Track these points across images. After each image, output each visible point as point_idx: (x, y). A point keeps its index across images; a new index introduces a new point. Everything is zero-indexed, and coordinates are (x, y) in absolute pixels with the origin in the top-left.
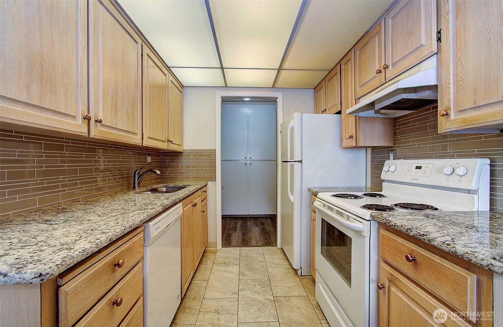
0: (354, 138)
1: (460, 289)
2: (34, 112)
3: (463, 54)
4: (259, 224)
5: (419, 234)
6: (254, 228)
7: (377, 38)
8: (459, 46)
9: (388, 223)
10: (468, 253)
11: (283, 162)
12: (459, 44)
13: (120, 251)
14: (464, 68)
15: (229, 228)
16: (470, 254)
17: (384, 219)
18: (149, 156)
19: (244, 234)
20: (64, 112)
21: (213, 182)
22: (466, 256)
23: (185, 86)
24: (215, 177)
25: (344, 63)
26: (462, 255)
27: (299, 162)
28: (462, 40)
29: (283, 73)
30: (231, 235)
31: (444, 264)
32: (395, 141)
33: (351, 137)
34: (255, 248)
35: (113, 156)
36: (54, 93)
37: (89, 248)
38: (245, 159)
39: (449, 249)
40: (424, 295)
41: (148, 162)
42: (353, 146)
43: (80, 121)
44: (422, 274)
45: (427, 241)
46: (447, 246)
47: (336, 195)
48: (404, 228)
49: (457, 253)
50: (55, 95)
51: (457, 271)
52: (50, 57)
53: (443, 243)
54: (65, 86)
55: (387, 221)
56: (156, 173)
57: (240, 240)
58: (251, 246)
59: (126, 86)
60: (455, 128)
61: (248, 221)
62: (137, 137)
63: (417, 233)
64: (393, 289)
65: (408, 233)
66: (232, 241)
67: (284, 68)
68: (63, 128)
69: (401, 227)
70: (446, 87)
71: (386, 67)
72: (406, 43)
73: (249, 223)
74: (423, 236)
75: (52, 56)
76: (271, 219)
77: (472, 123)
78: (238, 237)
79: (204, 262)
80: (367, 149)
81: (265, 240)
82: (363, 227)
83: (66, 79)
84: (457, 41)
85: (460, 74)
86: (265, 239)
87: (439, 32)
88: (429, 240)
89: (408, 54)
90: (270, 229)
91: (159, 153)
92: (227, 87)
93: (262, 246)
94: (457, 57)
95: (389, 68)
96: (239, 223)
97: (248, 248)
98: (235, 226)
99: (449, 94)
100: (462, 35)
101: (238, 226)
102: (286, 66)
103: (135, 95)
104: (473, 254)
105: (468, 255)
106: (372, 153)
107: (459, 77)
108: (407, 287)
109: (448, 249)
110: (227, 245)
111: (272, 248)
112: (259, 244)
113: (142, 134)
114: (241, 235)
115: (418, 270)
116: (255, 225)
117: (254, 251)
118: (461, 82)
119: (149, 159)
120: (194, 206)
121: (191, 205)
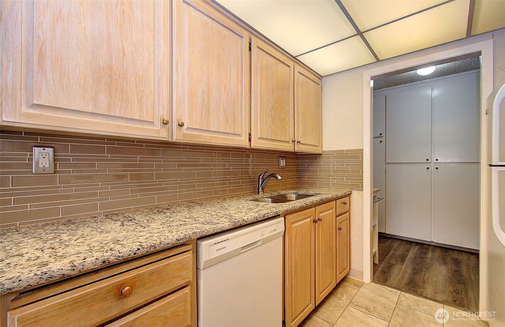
2: (104, 121)
4: (449, 260)
6: (438, 266)
13: (136, 274)
15: (393, 254)
18: (282, 159)
19: (416, 272)
20: (137, 118)
21: (359, 192)
23: (324, 76)
24: (362, 186)
30: (393, 266)
35: (235, 159)
36: (125, 102)
37: (56, 271)
38: (426, 161)
41: (282, 165)
43: (158, 126)
50: (126, 103)
52: (121, 67)
54: (139, 93)
56: (277, 178)
57: (405, 280)
58: (421, 295)
59: (223, 86)
61: (430, 252)
62: (241, 139)
66: (390, 276)
68: (136, 134)
73: (430, 255)
75: (123, 67)
78: (405, 272)
79: (339, 295)
81: (455, 294)
83: (140, 87)
86: (454, 291)
90: (471, 276)
91: (298, 155)
92: (380, 61)
93: (444, 302)
96: (413, 251)
98: (404, 254)
101: (409, 256)
103: (237, 94)
110: (381, 280)
112: (440, 297)
113: (250, 135)
114: (409, 271)
116: (441, 261)
117: (425, 307)
119: (283, 163)
120: (315, 222)
121: (309, 220)
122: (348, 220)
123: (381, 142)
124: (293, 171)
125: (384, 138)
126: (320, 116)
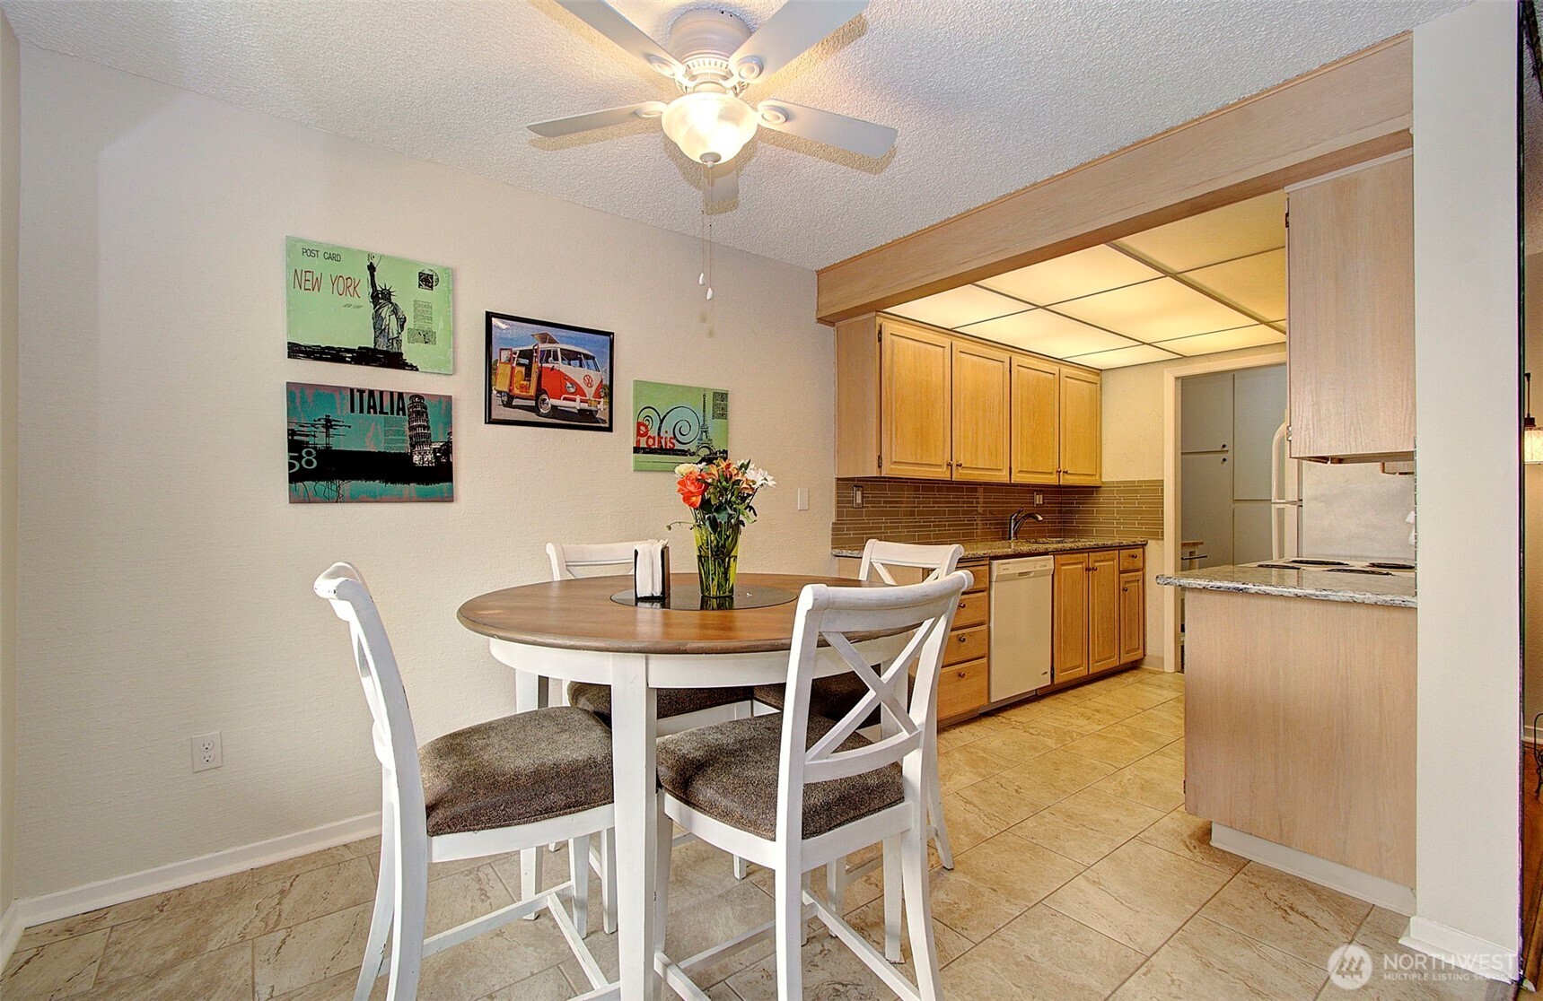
18: (1038, 495)
21: (1158, 542)
23: (1104, 371)
24: (1163, 532)
27: (1293, 503)
36: (925, 451)
41: (1036, 503)
43: (945, 468)
56: (1036, 518)
62: (1002, 474)
113: (1010, 468)
119: (1039, 499)
120: (1088, 569)
121: (1080, 566)
122: (1141, 582)
123: (1224, 460)
124: (1054, 512)
125: (1230, 453)
126: (1098, 430)
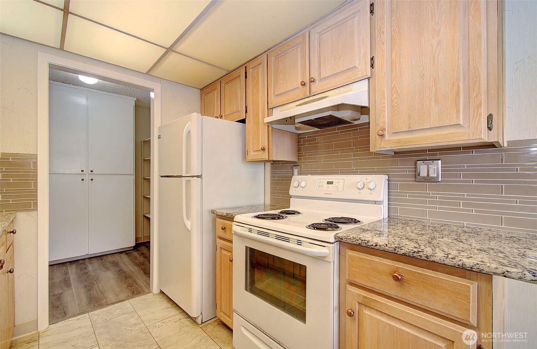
0: (267, 150)
1: (461, 299)
3: (398, 83)
4: (108, 265)
5: (413, 251)
6: (104, 273)
7: (299, 49)
8: (394, 75)
9: (365, 243)
10: (479, 264)
11: (161, 176)
12: (394, 74)
14: (399, 95)
16: (481, 264)
17: (358, 239)
19: (89, 288)
22: (477, 267)
24: (36, 204)
25: (251, 66)
26: (471, 267)
27: (198, 176)
28: (397, 71)
29: (172, 57)
30: (62, 296)
31: (440, 277)
32: (299, 156)
33: (263, 149)
34: (116, 305)
38: (81, 172)
39: (455, 263)
40: (412, 312)
42: (266, 159)
44: (410, 291)
45: (423, 258)
46: (451, 260)
47: (259, 215)
48: (390, 247)
49: (465, 265)
51: (457, 282)
53: (446, 258)
55: (363, 241)
57: (85, 300)
58: (108, 305)
60: (390, 148)
61: (89, 265)
63: (409, 250)
64: (367, 312)
65: (396, 251)
66: (67, 307)
67: (177, 50)
69: (386, 246)
70: (381, 110)
71: (312, 81)
72: (337, 61)
73: (90, 268)
74: (418, 253)
76: (127, 254)
77: (405, 145)
78: (79, 294)
80: (266, 163)
81: (130, 288)
82: (329, 252)
84: (392, 71)
85: (396, 100)
86: (128, 286)
87: (372, 59)
88: (427, 257)
89: (339, 73)
92: (63, 50)
93: (128, 298)
94: (393, 85)
95: (316, 83)
96: (72, 271)
97: (105, 309)
98: (65, 278)
99: (384, 116)
100: (397, 66)
101: (71, 277)
102: (181, 48)
104: (485, 265)
105: (480, 266)
106: (272, 168)
107: (394, 103)
108: (388, 307)
109: (453, 262)
110: (60, 316)
111: (146, 297)
112: (122, 296)
114: (82, 291)
115: (405, 287)
116: (102, 268)
117: (118, 311)
118: (396, 108)
